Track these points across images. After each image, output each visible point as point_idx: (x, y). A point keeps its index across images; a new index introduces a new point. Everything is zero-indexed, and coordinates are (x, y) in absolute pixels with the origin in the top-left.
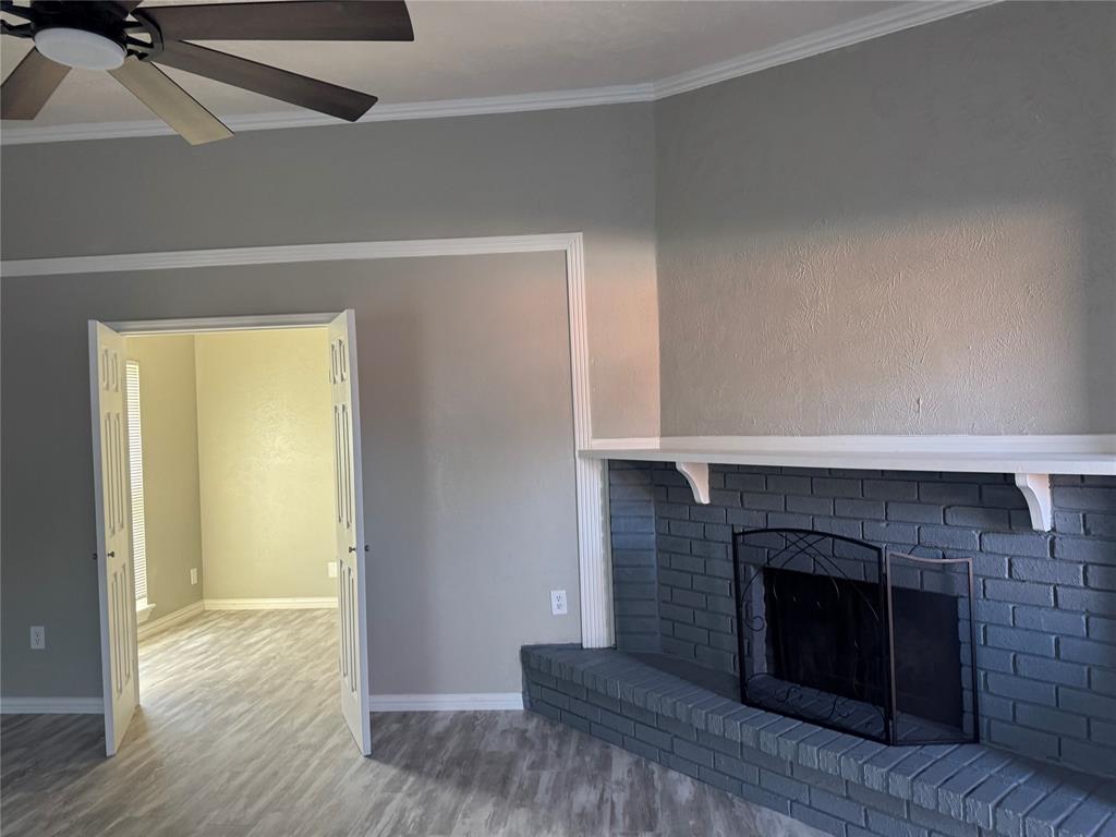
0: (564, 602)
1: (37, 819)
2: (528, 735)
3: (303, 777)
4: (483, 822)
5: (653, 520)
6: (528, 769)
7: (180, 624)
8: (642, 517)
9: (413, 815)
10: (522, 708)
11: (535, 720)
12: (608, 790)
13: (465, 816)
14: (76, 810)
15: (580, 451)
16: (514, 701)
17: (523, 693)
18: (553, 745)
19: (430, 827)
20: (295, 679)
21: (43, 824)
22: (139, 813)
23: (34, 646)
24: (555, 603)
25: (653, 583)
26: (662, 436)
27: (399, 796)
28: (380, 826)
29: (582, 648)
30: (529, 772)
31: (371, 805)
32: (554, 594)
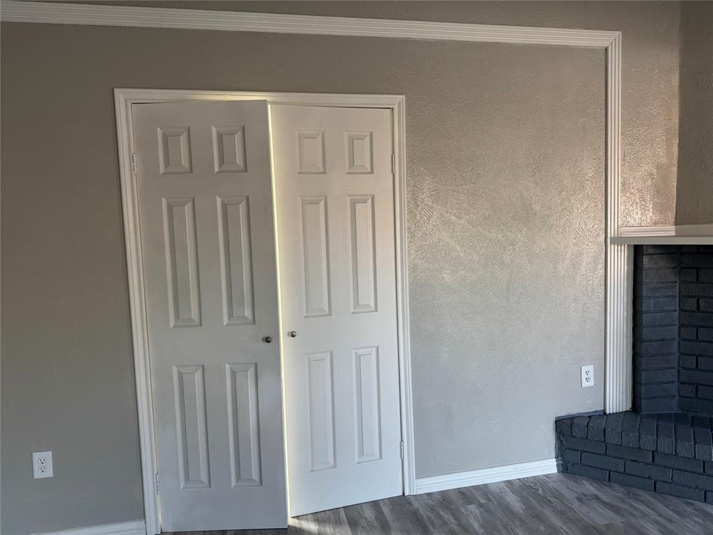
5: (677, 298)
8: (667, 297)
10: (555, 471)
11: (568, 480)
15: (611, 238)
16: (548, 466)
17: (557, 457)
23: (38, 474)
24: (584, 377)
25: (674, 354)
26: (676, 224)
29: (605, 413)
32: (584, 369)
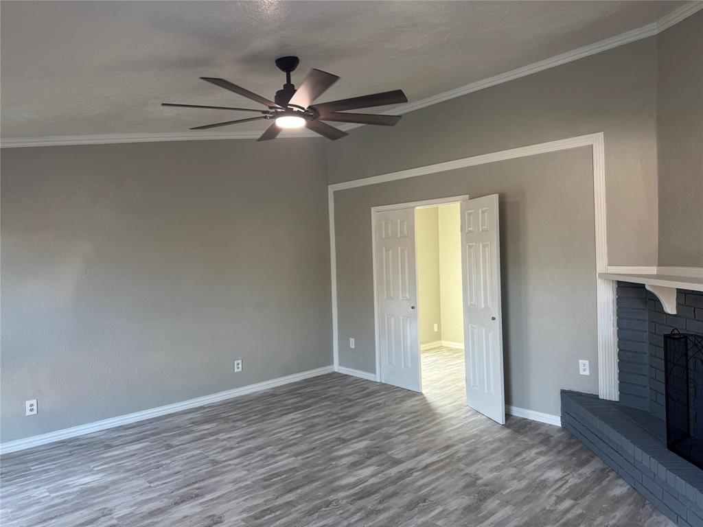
0: (587, 367)
1: (329, 412)
2: (552, 438)
3: (427, 426)
4: (490, 467)
5: (647, 323)
6: (536, 453)
7: (426, 350)
9: (460, 454)
10: (560, 426)
11: (563, 433)
12: (570, 475)
13: (484, 462)
14: (342, 413)
15: (599, 273)
17: (561, 417)
18: (561, 447)
19: (463, 462)
20: (457, 384)
21: (330, 414)
22: (360, 421)
24: (581, 368)
25: (646, 365)
26: (658, 266)
27: (462, 445)
28: (443, 454)
29: (598, 398)
30: (535, 455)
31: (446, 445)
32: (581, 362)
